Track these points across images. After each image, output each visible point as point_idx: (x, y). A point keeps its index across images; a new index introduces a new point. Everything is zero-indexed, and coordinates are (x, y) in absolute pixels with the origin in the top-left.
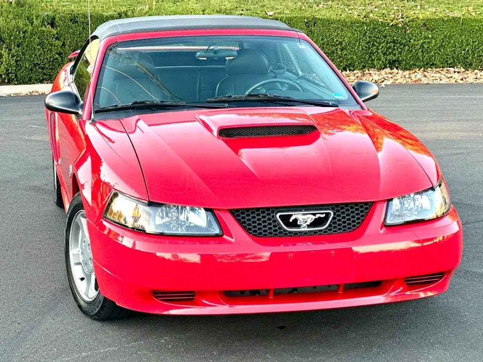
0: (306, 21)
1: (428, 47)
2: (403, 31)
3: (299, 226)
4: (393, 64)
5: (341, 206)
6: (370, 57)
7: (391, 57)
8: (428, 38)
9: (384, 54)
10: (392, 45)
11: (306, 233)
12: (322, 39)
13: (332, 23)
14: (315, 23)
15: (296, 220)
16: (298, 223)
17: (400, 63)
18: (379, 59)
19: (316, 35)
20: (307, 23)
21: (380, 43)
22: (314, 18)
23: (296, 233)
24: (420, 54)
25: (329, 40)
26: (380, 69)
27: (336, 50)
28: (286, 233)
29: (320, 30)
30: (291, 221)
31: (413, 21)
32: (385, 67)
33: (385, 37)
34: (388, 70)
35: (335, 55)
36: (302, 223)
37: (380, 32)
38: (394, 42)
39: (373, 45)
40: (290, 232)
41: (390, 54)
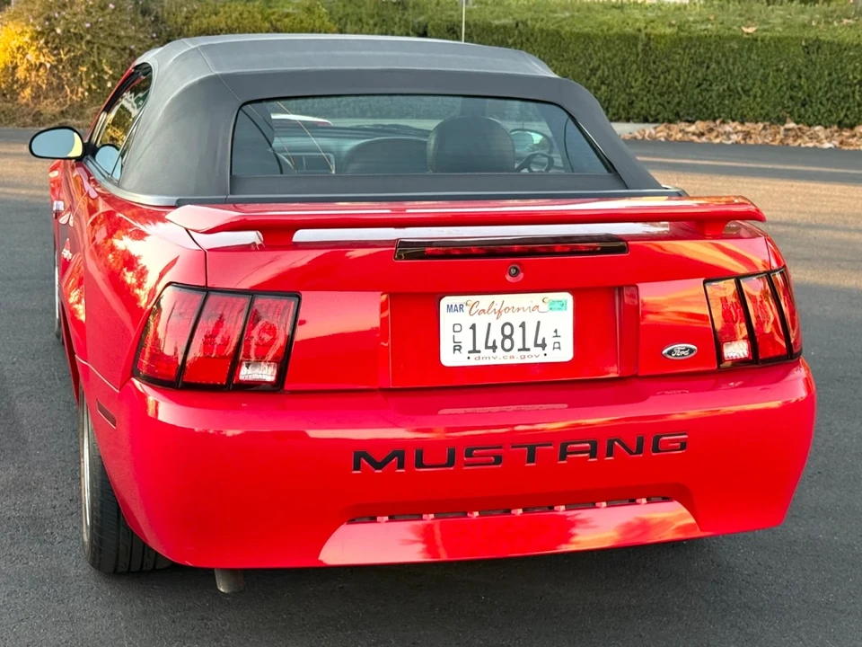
0: (803, 43)
12: (830, 74)
13: (845, 49)
14: (819, 47)
19: (818, 66)
20: (806, 47)
22: (818, 40)
25: (840, 75)
27: (854, 92)
29: (825, 59)
35: (851, 100)
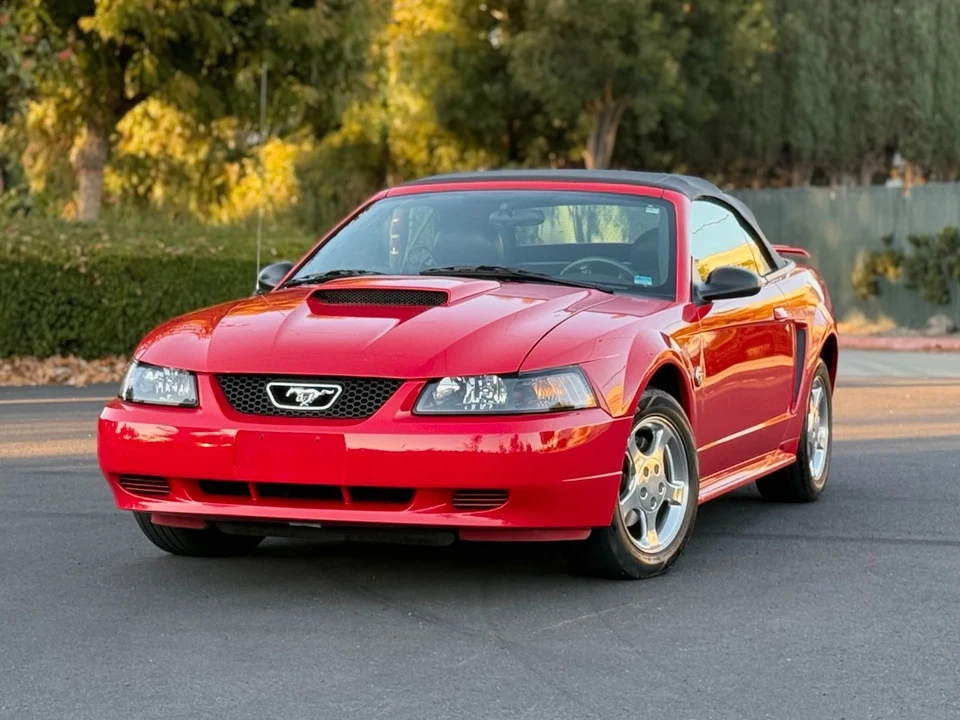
1: (135, 315)
2: (88, 280)
3: (298, 404)
4: (66, 347)
5: (359, 382)
6: (24, 331)
7: (65, 333)
8: (134, 295)
9: (52, 327)
10: (67, 308)
11: (302, 413)
15: (294, 396)
16: (297, 400)
17: (80, 346)
18: (41, 337)
21: (44, 305)
23: (289, 412)
24: (120, 327)
26: (42, 358)
28: (277, 412)
30: (288, 395)
31: (106, 261)
32: (53, 353)
33: (54, 292)
34: (58, 359)
36: (301, 400)
37: (44, 281)
38: (70, 302)
39: (31, 309)
40: (283, 410)
41: (63, 326)
